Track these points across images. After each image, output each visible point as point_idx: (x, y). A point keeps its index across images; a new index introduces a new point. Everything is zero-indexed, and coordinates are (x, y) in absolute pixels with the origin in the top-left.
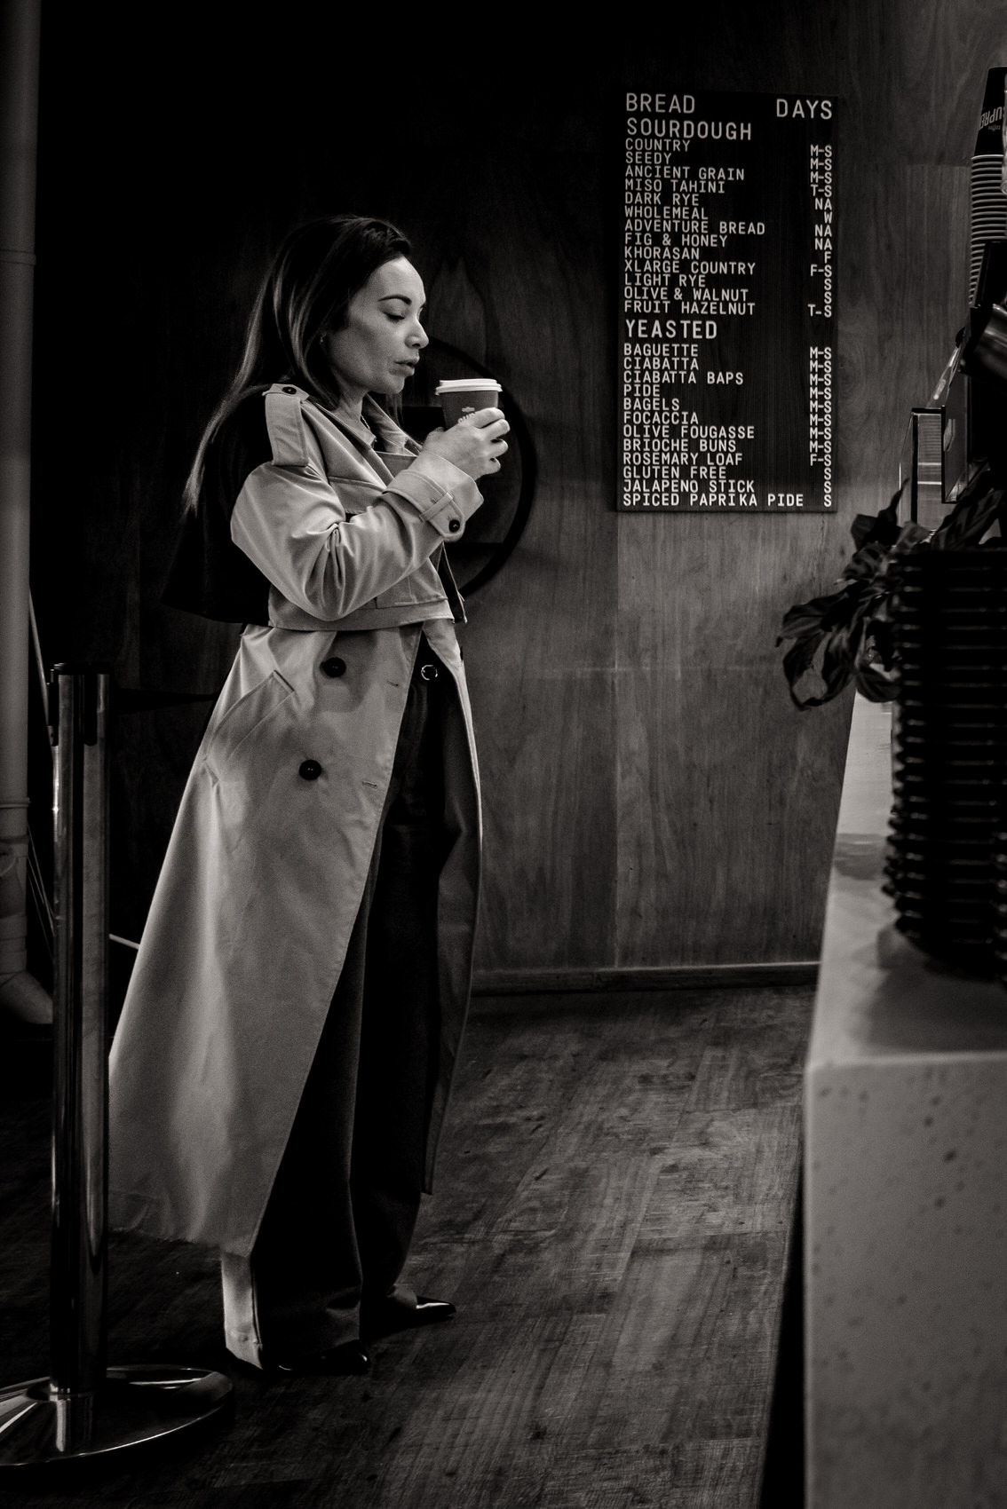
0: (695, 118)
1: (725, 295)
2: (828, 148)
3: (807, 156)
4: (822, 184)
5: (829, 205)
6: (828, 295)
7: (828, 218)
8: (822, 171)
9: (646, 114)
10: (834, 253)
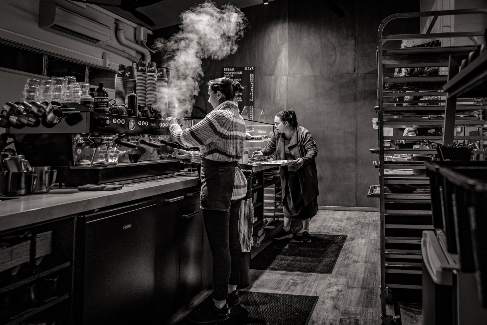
0: (234, 71)
1: (238, 98)
2: (253, 75)
3: (249, 76)
4: (252, 80)
5: (253, 84)
6: (253, 98)
7: (253, 86)
8: (252, 78)
9: (227, 71)
10: (254, 91)
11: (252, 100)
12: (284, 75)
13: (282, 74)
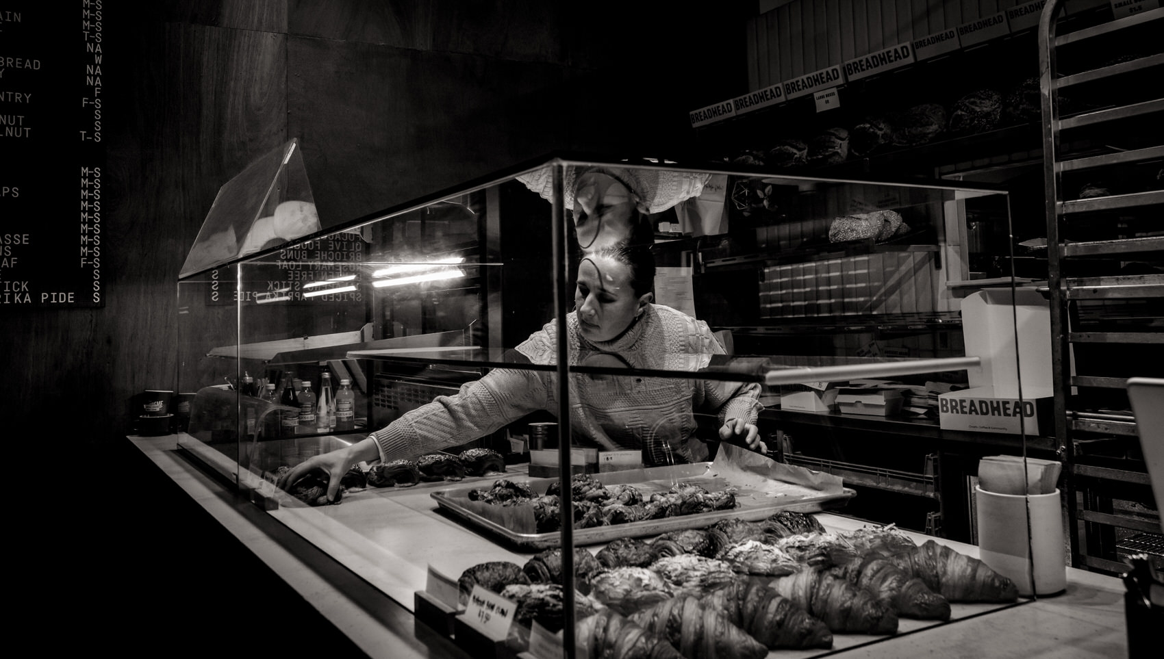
3: (80, 7)
4: (93, 31)
5: (99, 49)
6: (98, 124)
7: (98, 60)
8: (93, 20)
10: (103, 89)
11: (91, 132)
12: (270, 29)
13: (260, 22)
